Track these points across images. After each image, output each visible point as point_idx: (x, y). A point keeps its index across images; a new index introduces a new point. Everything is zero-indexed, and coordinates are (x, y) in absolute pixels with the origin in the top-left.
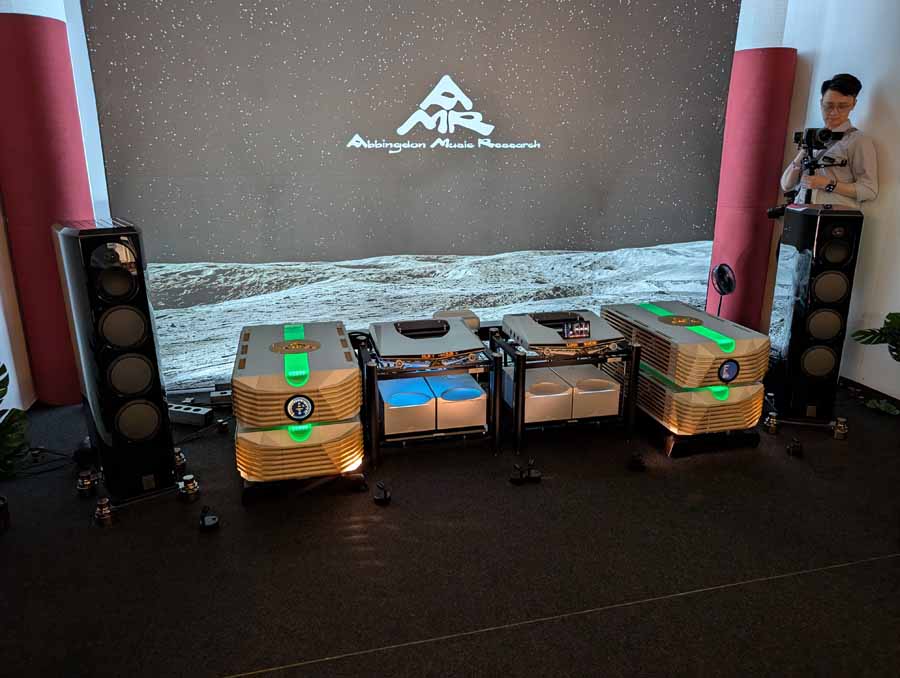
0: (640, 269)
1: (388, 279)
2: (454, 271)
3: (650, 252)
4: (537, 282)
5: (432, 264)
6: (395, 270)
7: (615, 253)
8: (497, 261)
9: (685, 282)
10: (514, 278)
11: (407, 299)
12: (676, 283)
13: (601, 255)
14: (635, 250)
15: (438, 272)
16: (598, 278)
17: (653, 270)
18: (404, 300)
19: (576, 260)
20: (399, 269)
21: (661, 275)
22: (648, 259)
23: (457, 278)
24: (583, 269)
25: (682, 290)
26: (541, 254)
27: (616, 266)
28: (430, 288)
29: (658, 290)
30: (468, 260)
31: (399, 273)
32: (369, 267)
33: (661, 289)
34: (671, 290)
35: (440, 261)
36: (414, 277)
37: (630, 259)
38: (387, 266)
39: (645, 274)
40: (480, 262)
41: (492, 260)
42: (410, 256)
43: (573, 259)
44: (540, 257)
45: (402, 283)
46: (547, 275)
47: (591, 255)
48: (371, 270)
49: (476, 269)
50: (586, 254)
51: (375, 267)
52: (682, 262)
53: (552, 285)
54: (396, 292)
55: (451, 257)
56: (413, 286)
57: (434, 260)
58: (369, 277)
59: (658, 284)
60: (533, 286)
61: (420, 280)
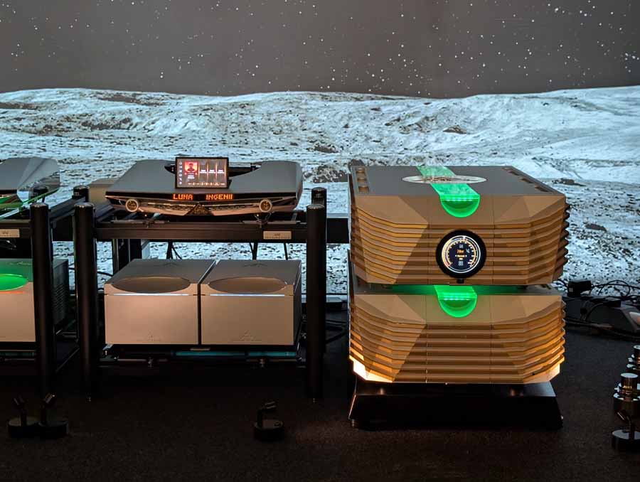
0: (520, 136)
1: (48, 130)
2: (164, 121)
3: (537, 103)
4: (318, 149)
5: (124, 107)
6: (61, 113)
7: (466, 102)
8: (243, 106)
9: (616, 164)
10: (274, 140)
11: (83, 166)
12: (597, 164)
13: (438, 105)
14: (507, 98)
15: (136, 120)
16: (435, 147)
17: (544, 138)
18: (77, 167)
19: (390, 112)
20: (69, 112)
21: (562, 148)
22: (535, 117)
23: (170, 132)
24: (405, 130)
25: (611, 179)
26: (324, 98)
27: (470, 128)
28: (123, 148)
29: (559, 175)
30: (188, 102)
31: (68, 119)
32: (16, 106)
33: (565, 176)
34: (586, 177)
35: (138, 102)
36: (93, 128)
37: (497, 115)
38: (47, 105)
39: (530, 145)
40: (210, 108)
41: (233, 105)
42: (86, 91)
43: (384, 110)
44: (321, 103)
45: (73, 135)
46: (336, 137)
47: (418, 104)
48: (19, 112)
49: (203, 120)
50: (410, 101)
51: (26, 106)
52: (606, 125)
53: (346, 156)
54: (64, 151)
55: (158, 95)
56: (91, 143)
57: (127, 100)
58: (17, 124)
59: (559, 165)
60: (310, 156)
61: (105, 133)
